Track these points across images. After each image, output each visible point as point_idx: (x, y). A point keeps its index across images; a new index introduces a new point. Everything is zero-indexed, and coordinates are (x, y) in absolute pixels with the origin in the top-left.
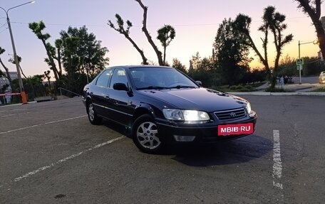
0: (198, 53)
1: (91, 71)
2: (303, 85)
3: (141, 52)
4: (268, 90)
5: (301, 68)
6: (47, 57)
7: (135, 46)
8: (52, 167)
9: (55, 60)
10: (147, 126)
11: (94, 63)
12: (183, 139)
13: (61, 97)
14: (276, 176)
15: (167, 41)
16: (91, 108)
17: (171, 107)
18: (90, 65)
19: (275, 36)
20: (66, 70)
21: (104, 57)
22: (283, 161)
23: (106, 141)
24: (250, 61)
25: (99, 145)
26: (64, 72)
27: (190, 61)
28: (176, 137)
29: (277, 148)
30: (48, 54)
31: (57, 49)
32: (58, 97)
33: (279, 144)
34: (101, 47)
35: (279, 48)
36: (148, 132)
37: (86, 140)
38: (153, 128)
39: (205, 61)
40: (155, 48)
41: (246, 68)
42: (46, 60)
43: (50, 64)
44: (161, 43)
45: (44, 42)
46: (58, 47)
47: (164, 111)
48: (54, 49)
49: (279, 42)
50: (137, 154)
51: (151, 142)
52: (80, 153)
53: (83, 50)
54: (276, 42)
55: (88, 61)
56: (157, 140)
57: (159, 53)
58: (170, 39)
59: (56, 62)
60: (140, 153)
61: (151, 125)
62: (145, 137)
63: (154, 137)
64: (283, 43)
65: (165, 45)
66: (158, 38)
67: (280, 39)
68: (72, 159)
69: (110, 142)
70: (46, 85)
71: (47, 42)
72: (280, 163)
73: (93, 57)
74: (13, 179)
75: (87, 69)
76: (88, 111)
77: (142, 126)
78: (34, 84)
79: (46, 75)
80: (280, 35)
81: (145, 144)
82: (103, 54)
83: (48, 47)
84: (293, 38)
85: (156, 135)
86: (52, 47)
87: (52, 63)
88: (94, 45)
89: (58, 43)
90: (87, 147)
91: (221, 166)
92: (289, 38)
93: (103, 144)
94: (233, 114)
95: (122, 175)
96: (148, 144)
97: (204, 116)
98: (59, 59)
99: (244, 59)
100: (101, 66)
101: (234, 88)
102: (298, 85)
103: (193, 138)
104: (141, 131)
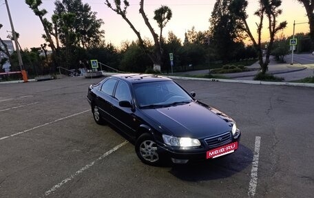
0: (193, 28)
1: (87, 43)
2: (294, 65)
3: (138, 34)
5: (294, 49)
6: (45, 34)
7: (132, 27)
8: (73, 180)
9: (52, 36)
10: (148, 143)
11: (90, 36)
12: (179, 161)
13: (60, 76)
15: (163, 23)
16: (96, 110)
17: (169, 133)
18: (85, 38)
19: (270, 21)
20: (63, 42)
21: (100, 30)
22: (258, 177)
23: (112, 148)
25: (107, 153)
26: (61, 45)
27: (186, 34)
28: (173, 159)
29: (256, 162)
30: (45, 29)
31: (53, 25)
32: (58, 76)
33: (258, 156)
34: (97, 19)
35: (272, 34)
36: (149, 148)
37: (94, 146)
38: (154, 145)
39: (201, 36)
40: (152, 30)
41: (242, 44)
42: (44, 36)
43: (47, 41)
44: (158, 24)
45: (41, 18)
46: (55, 22)
47: (164, 136)
48: (51, 24)
49: (274, 28)
50: (140, 166)
51: (152, 156)
52: (93, 163)
53: (78, 21)
54: (270, 28)
55: (84, 33)
56: (157, 155)
57: (155, 36)
58: (166, 20)
59: (53, 38)
60: (142, 163)
61: (152, 143)
62: (145, 152)
63: (154, 153)
64: (277, 29)
65: (161, 26)
66: (155, 18)
67: (274, 25)
68: (87, 170)
69: (116, 149)
70: (43, 58)
71: (43, 17)
72: (256, 179)
73: (89, 29)
74: (44, 193)
75: (82, 42)
77: (145, 143)
78: (32, 60)
79: (43, 48)
80: (275, 21)
81: (147, 158)
82: (98, 26)
83: (45, 23)
84: (287, 25)
85: (156, 151)
86: (48, 23)
87: (49, 40)
88: (89, 16)
89: (54, 18)
90: (97, 155)
92: (283, 25)
93: (111, 151)
94: (220, 139)
95: (130, 190)
96: (149, 157)
97: (196, 142)
98: (56, 35)
99: (239, 36)
100: (97, 39)
101: (227, 68)
102: (289, 65)
103: (186, 161)
104: (143, 147)
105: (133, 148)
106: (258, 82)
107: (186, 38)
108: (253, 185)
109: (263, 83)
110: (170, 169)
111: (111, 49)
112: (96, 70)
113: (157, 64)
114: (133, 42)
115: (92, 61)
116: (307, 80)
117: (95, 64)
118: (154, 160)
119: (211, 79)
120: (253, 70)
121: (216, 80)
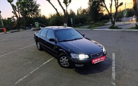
0: (81, 7)
1: (33, 15)
2: (126, 22)
3: (56, 10)
4: (111, 28)
5: (125, 15)
6: (13, 11)
7: (53, 6)
8: (28, 77)
10: (64, 58)
11: (34, 12)
12: (79, 66)
13: (21, 30)
14: (113, 79)
15: (68, 4)
16: (38, 44)
18: (32, 13)
19: (116, 2)
20: (22, 15)
21: (39, 9)
22: (116, 71)
23: (47, 61)
24: (104, 11)
25: (44, 63)
26: (21, 16)
27: (78, 10)
28: (76, 65)
29: (114, 64)
30: (13, 9)
31: (17, 7)
32: (20, 30)
34: (37, 4)
35: (117, 8)
36: (64, 60)
37: (38, 60)
38: (66, 59)
39: (84, 11)
40: (62, 8)
41: (102, 14)
42: (13, 12)
43: (14, 14)
44: (65, 5)
45: (11, 4)
46: (18, 6)
47: (71, 54)
48: (16, 6)
49: (117, 5)
50: (60, 68)
51: (66, 64)
52: (38, 68)
53: (28, 5)
54: (115, 5)
55: (31, 10)
56: (68, 63)
57: (64, 10)
59: (17, 13)
60: (61, 67)
61: (66, 58)
62: (63, 62)
64: (119, 6)
65: (67, 6)
66: (64, 2)
67: (117, 4)
68: (35, 72)
69: (48, 61)
70: (13, 22)
71: (12, 3)
72: (115, 72)
73: (33, 8)
75: (31, 14)
76: (37, 45)
77: (62, 58)
78: (8, 23)
79: (13, 18)
80: (117, 2)
81: (63, 65)
82: (38, 7)
83: (13, 6)
84: (123, 4)
85: (68, 61)
86: (14, 6)
88: (33, 3)
89: (17, 4)
90: (40, 64)
91: (93, 74)
92: (121, 4)
93: (46, 62)
94: (98, 54)
95: (56, 80)
96: (64, 64)
98: (18, 12)
99: (101, 10)
100: (37, 13)
101: (96, 24)
102: (123, 22)
103: (82, 65)
104: (62, 60)
105: (56, 61)
106: (111, 30)
107: (78, 12)
108: (114, 75)
109: (113, 30)
110: (74, 69)
111: (44, 17)
112: (38, 27)
113: (66, 23)
114: (54, 14)
115: (35, 23)
116: (132, 28)
117: (37, 24)
118: (67, 66)
119: (90, 29)
120: (108, 25)
121: (92, 29)
